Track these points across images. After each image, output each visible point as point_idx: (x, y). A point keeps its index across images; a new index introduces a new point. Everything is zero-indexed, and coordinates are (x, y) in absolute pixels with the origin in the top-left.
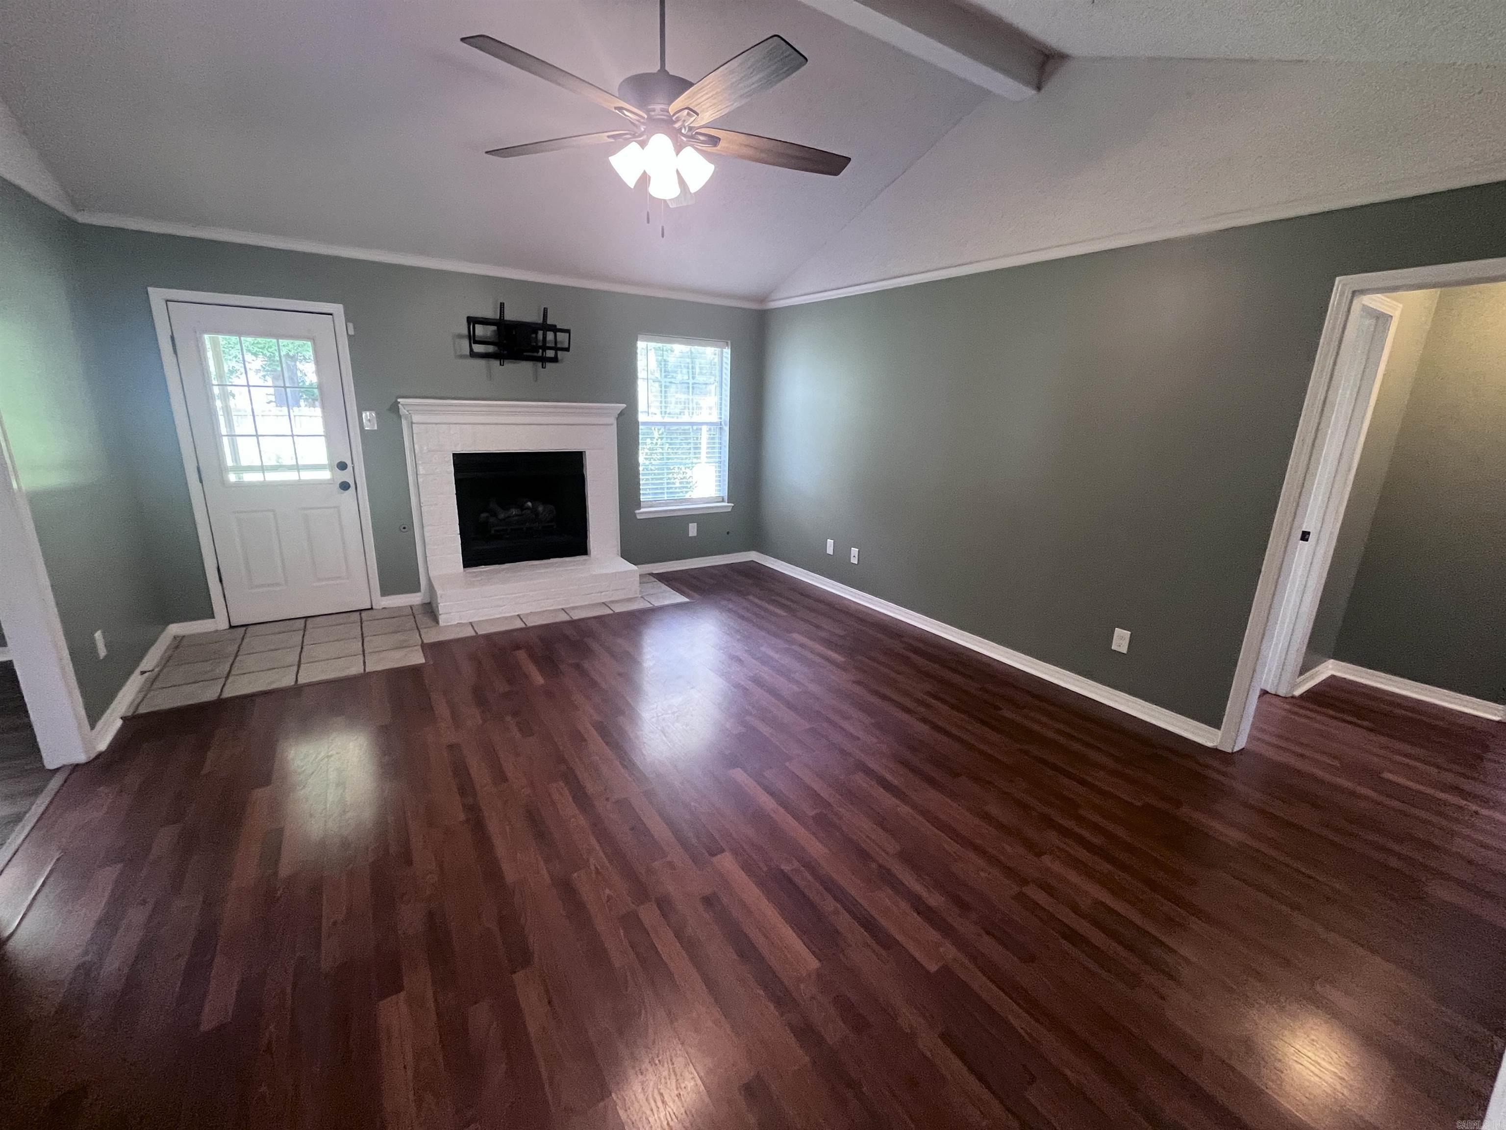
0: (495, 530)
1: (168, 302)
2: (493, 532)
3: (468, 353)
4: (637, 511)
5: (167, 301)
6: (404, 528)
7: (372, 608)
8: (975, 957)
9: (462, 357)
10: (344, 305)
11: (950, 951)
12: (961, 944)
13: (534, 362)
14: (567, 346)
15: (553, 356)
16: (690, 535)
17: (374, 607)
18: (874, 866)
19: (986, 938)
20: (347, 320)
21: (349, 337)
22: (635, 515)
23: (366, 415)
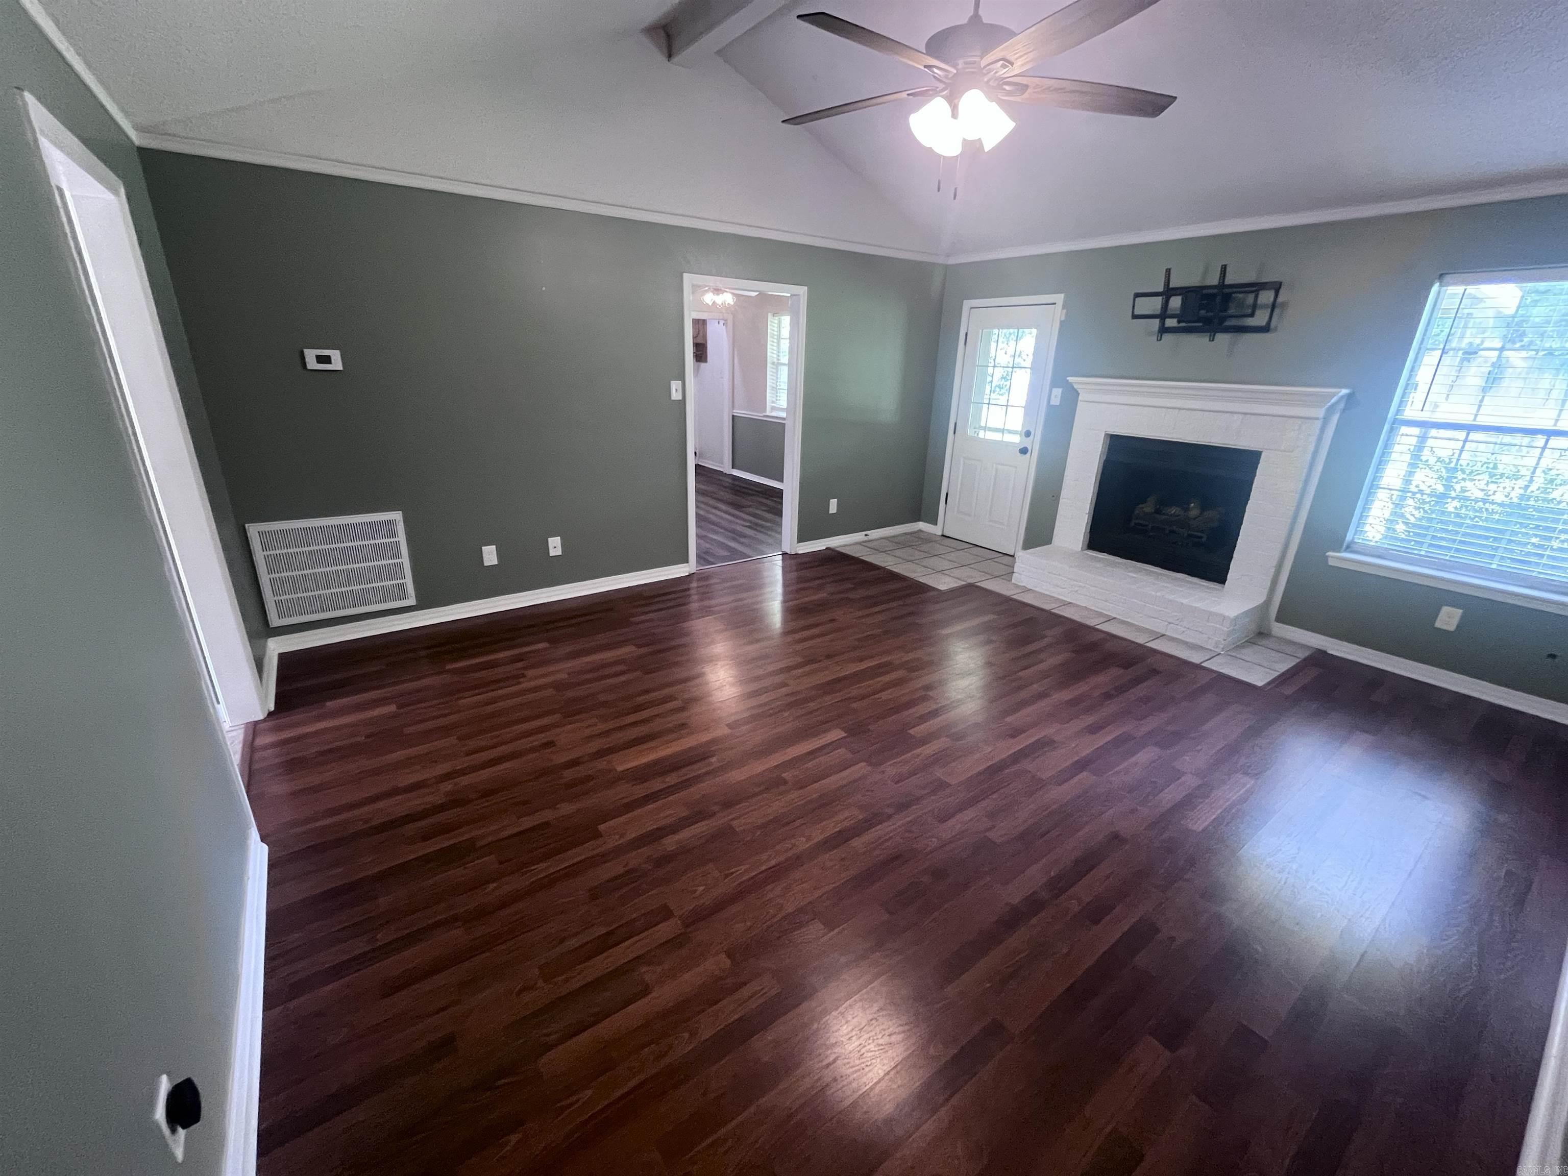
4: (1335, 556)
5: (971, 308)
6: (1054, 497)
8: (603, 858)
10: (1065, 294)
11: (612, 842)
12: (618, 851)
18: (715, 808)
19: (621, 870)
20: (1063, 308)
21: (1061, 321)
23: (1055, 391)
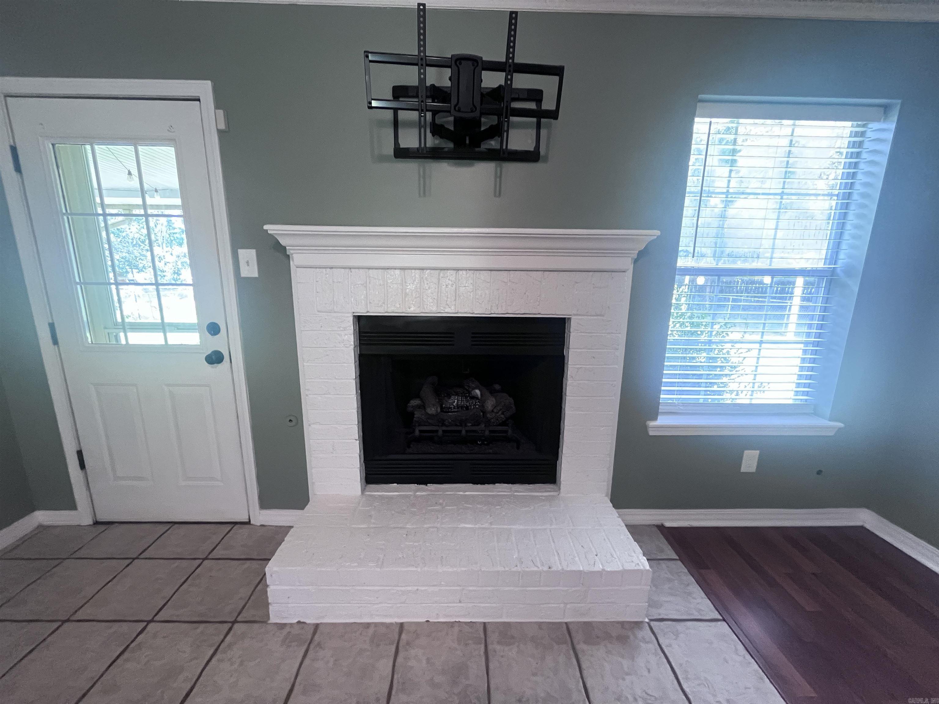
0: (421, 431)
1: (9, 99)
2: (417, 433)
3: (391, 152)
4: (652, 424)
5: (7, 96)
6: (290, 421)
7: (249, 523)
9: (382, 159)
10: (212, 81)
13: (498, 162)
14: (553, 108)
15: (532, 149)
16: (743, 469)
17: (252, 522)
20: (217, 107)
21: (220, 132)
22: (646, 428)
23: (243, 253)
